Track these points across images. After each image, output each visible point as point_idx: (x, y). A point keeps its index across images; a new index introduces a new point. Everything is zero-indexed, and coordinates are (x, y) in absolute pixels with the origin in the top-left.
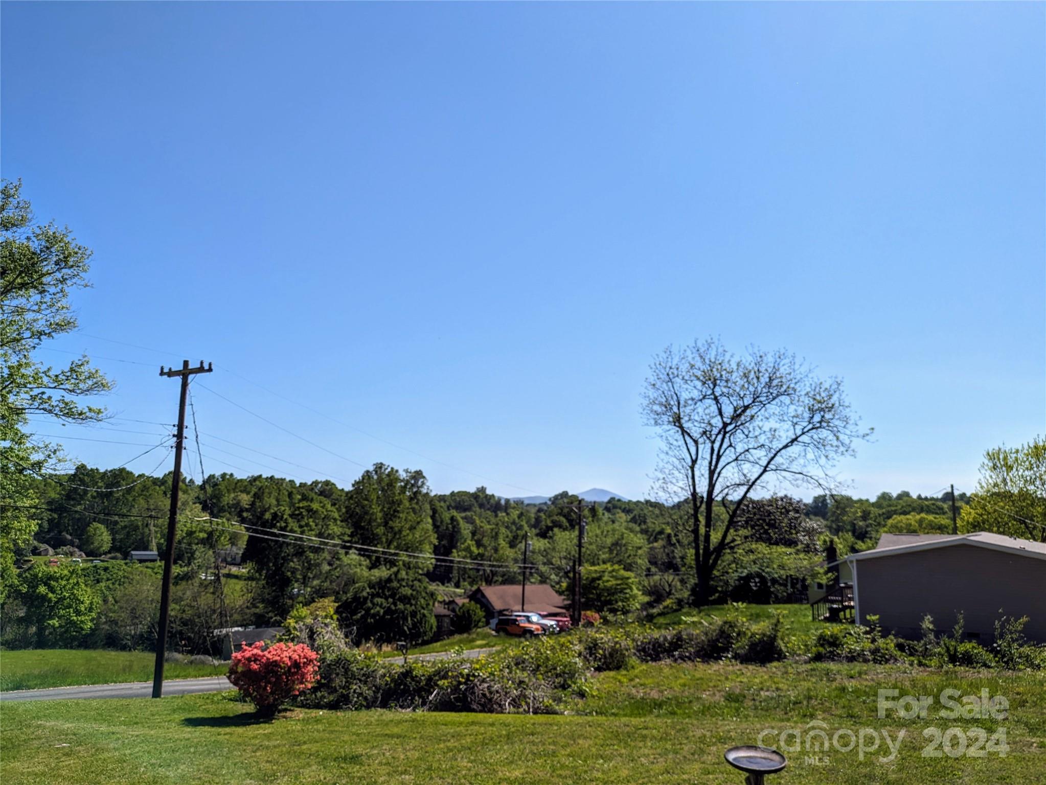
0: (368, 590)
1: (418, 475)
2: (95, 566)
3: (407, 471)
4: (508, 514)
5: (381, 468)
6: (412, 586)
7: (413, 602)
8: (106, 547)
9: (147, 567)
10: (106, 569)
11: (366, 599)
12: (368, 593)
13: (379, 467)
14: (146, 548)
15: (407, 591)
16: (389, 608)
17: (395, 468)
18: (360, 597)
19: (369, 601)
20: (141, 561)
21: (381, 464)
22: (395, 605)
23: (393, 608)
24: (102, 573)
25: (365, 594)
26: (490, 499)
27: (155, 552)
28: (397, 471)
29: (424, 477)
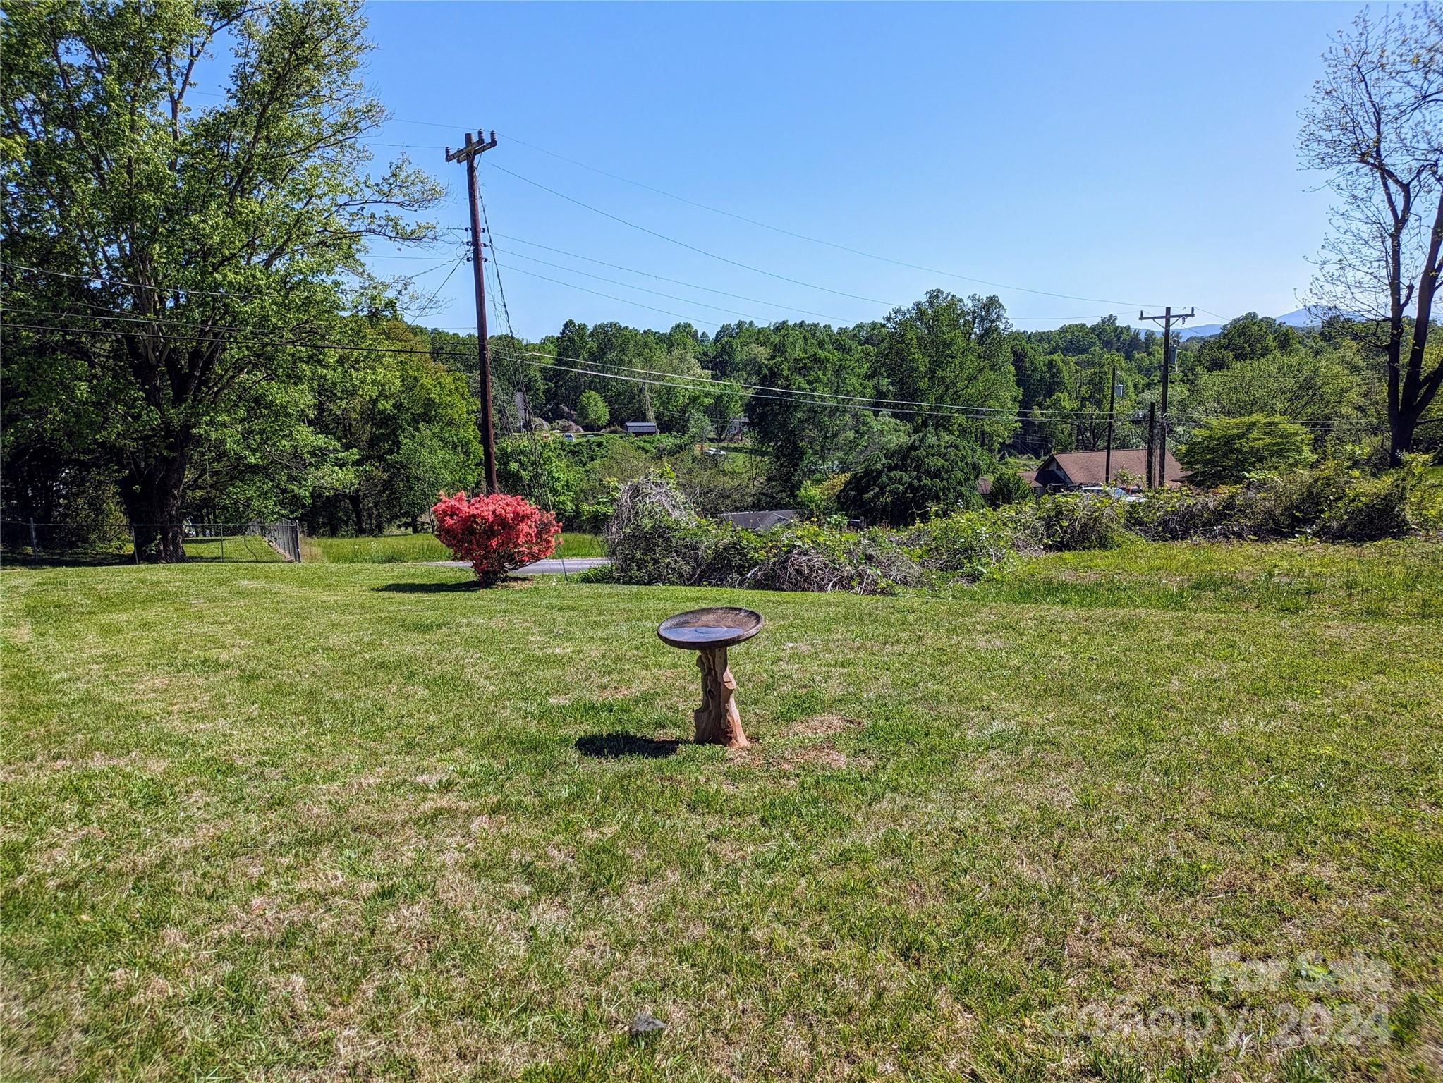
0: (884, 461)
1: (992, 302)
2: (588, 441)
3: (973, 299)
4: (1149, 354)
5: (937, 297)
6: (945, 454)
7: (945, 476)
8: (604, 420)
9: (645, 442)
10: (600, 445)
11: (880, 473)
12: (883, 465)
13: (934, 296)
14: (644, 420)
15: (937, 462)
16: (911, 483)
17: (959, 296)
18: (872, 470)
19: (884, 475)
20: (638, 434)
21: (939, 291)
22: (920, 480)
23: (916, 483)
24: (596, 449)
25: (879, 466)
26: (1121, 332)
27: (653, 423)
28: (961, 300)
29: (1001, 306)
